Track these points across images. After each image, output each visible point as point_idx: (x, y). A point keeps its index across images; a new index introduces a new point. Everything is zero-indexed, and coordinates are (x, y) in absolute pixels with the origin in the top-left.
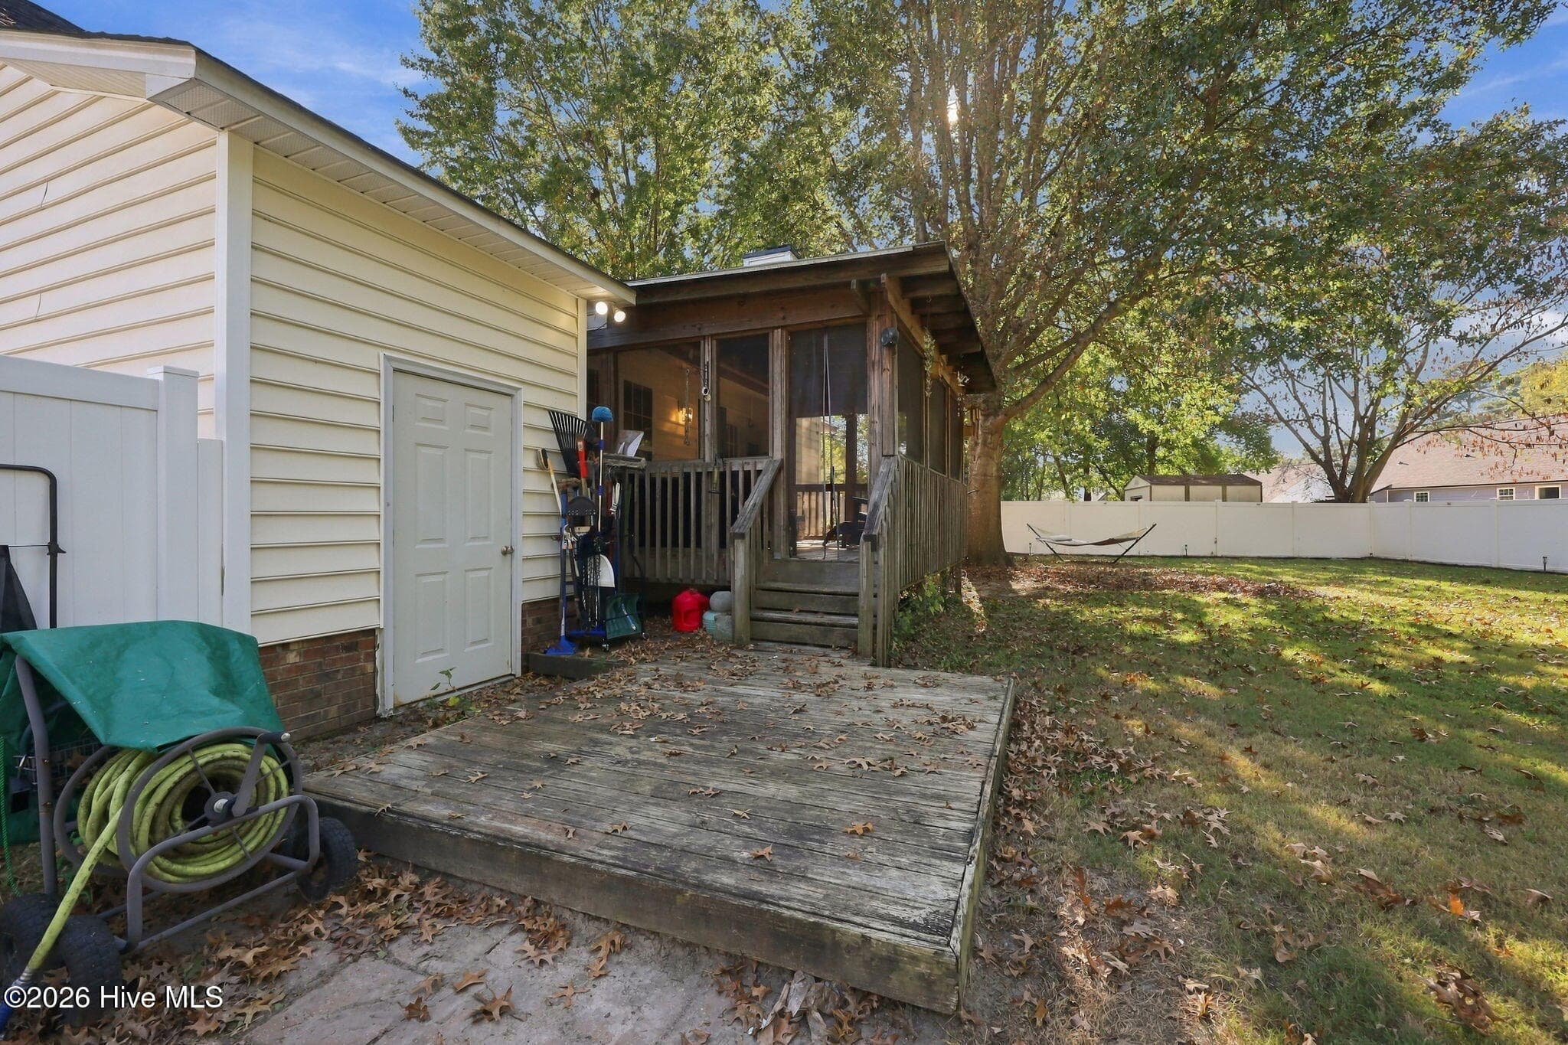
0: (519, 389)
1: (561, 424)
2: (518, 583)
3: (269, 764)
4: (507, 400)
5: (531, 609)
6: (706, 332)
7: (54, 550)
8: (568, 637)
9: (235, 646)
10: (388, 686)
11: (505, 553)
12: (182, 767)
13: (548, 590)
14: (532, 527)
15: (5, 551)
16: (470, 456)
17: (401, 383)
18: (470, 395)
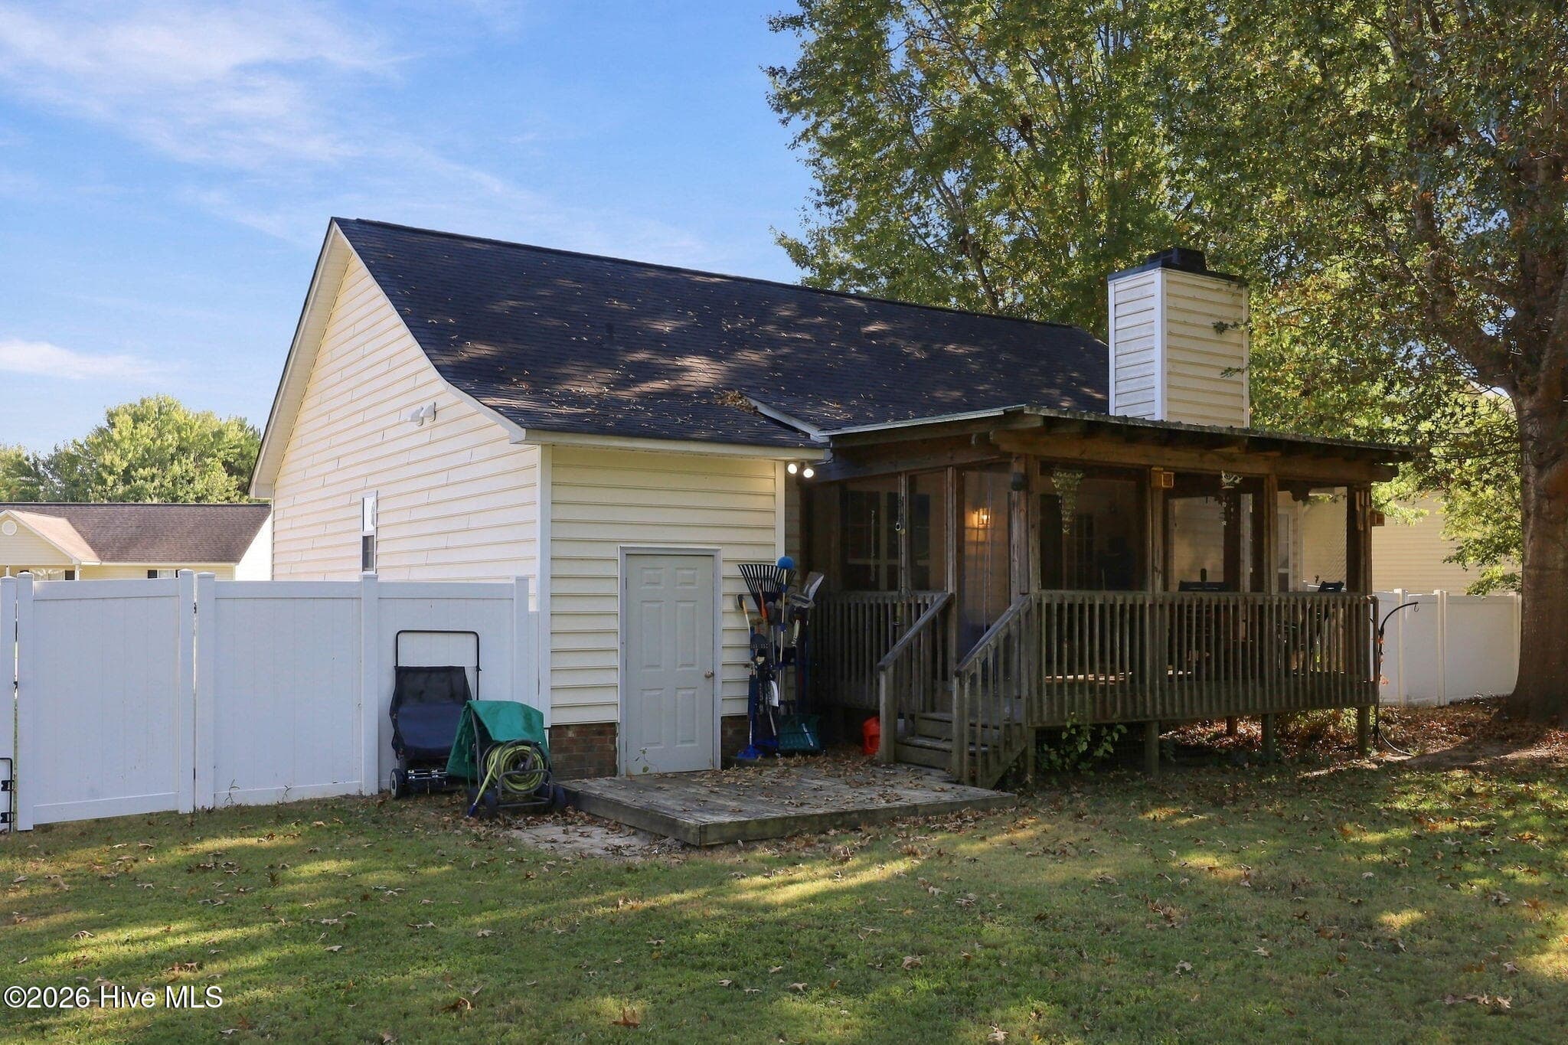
0: (717, 550)
1: (752, 574)
2: (718, 701)
3: (538, 757)
4: (711, 559)
5: (727, 721)
6: (900, 469)
7: (478, 669)
8: (756, 746)
9: (533, 715)
10: (623, 759)
11: (707, 677)
12: (511, 751)
13: (741, 708)
14: (728, 657)
15: (462, 670)
16: (680, 605)
17: (632, 562)
18: (680, 562)
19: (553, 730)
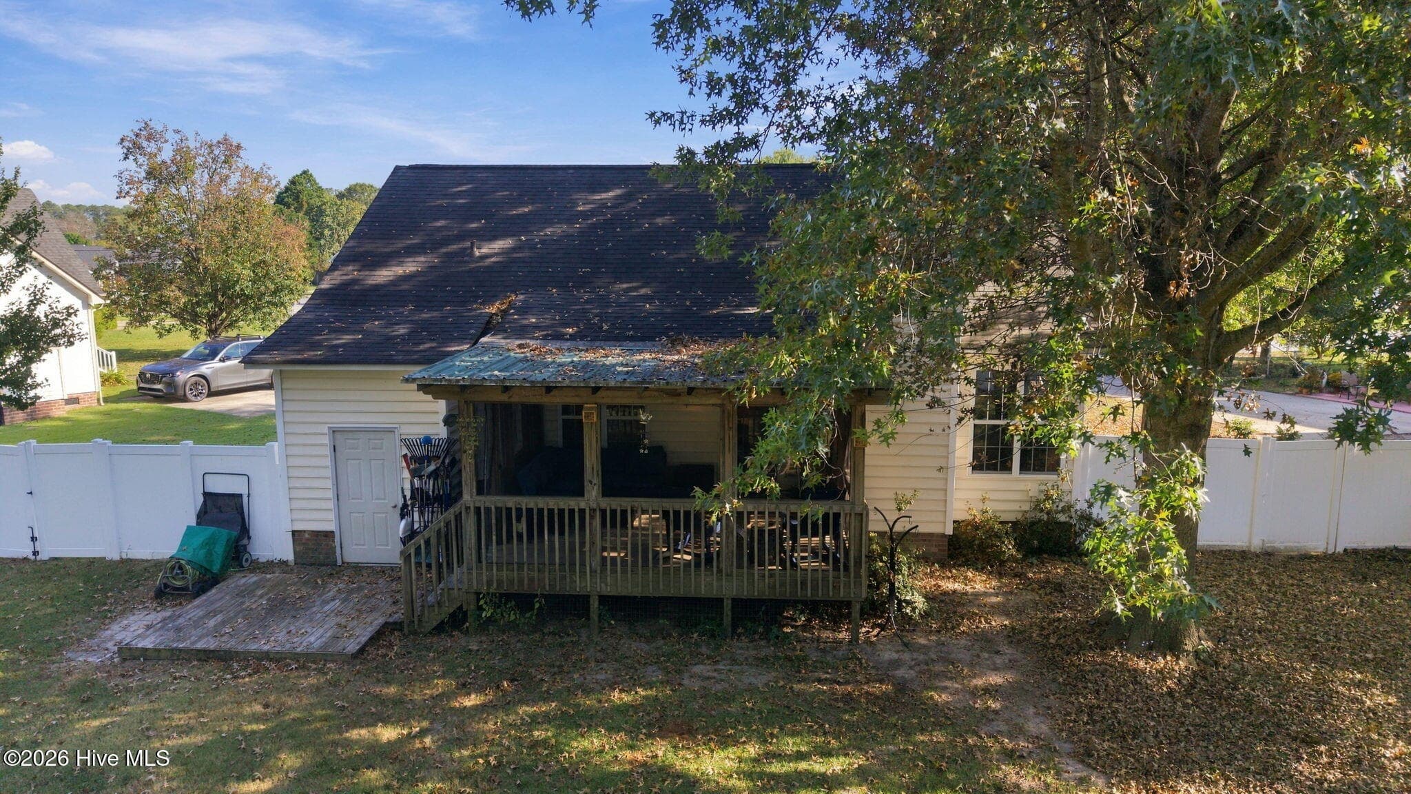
4: (392, 433)
7: (249, 496)
10: (340, 552)
11: (394, 507)
15: (241, 496)
16: (373, 462)
17: (338, 435)
18: (372, 435)
19: (294, 532)
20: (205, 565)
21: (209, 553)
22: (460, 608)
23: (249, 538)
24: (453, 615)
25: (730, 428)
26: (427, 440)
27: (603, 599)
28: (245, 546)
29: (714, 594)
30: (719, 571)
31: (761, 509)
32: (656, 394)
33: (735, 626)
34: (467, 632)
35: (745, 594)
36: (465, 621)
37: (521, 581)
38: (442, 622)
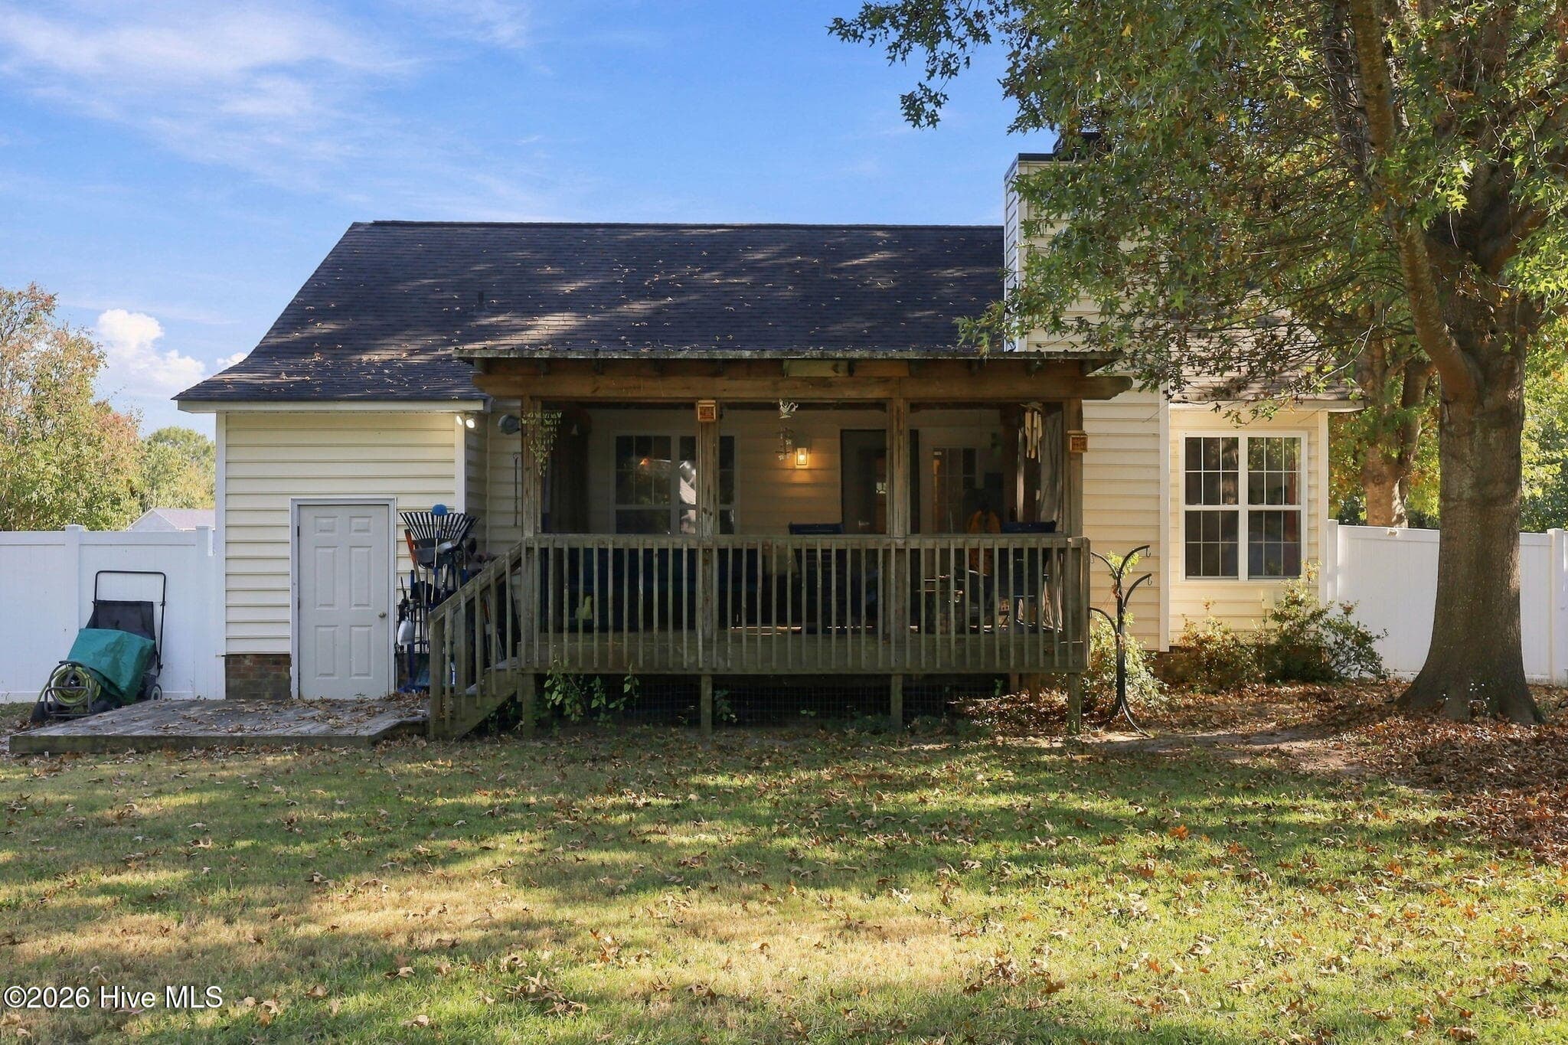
0: (391, 500)
1: (415, 520)
2: (391, 638)
4: (386, 508)
7: (164, 604)
10: (296, 686)
11: (382, 617)
15: (151, 604)
16: (354, 550)
17: (305, 512)
18: (354, 511)
19: (229, 658)
20: (109, 676)
21: (115, 664)
22: (513, 698)
23: (160, 667)
24: (501, 709)
25: (900, 432)
26: (440, 511)
27: (720, 681)
28: (154, 678)
29: (881, 667)
30: (887, 637)
31: (945, 546)
32: (798, 384)
33: (907, 718)
34: (519, 736)
35: (924, 666)
36: (518, 718)
37: (603, 655)
38: (486, 721)
